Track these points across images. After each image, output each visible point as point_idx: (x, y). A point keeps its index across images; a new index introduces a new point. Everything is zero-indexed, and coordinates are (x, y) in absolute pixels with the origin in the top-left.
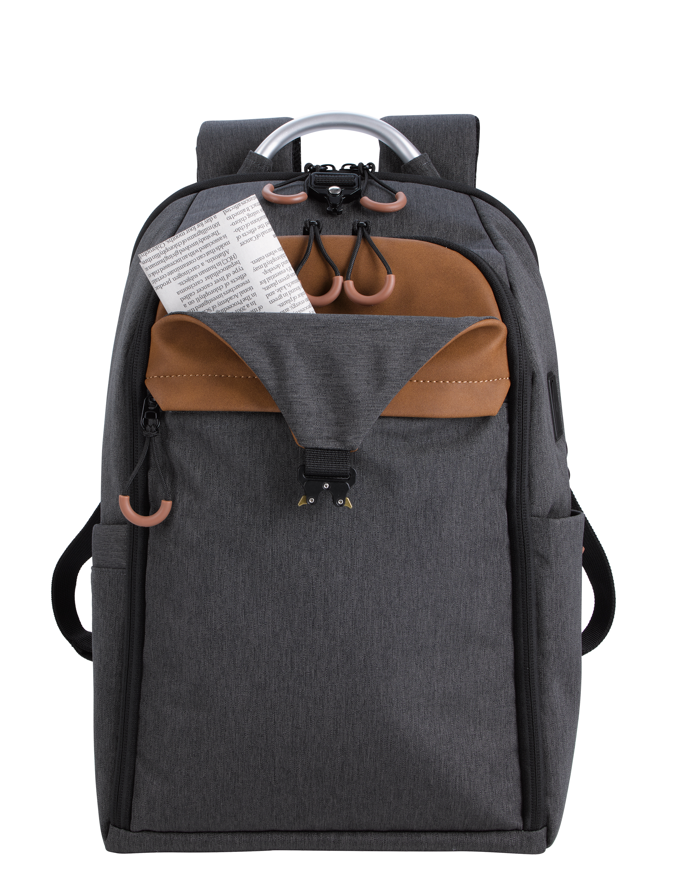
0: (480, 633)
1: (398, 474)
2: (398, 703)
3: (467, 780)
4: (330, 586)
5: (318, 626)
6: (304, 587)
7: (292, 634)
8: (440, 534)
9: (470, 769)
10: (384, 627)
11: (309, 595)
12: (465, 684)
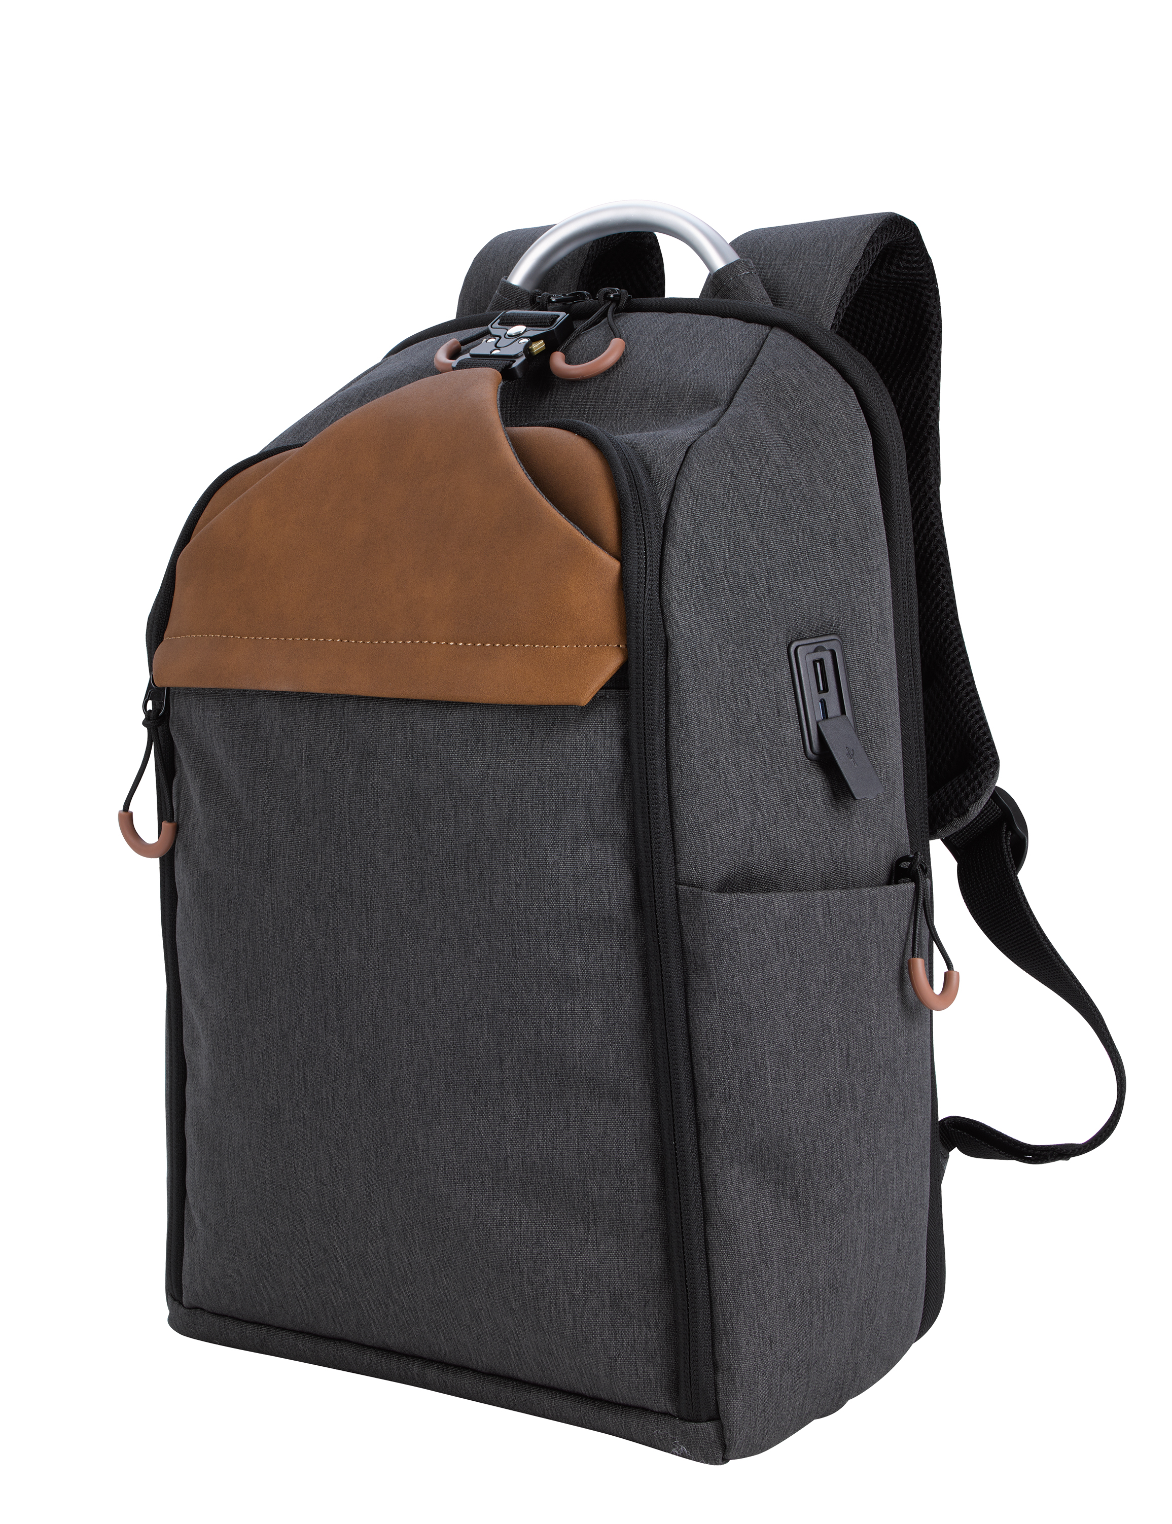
0: (583, 1072)
1: (424, 799)
2: (445, 1165)
3: (569, 1313)
4: (342, 967)
5: (331, 1027)
6: (311, 965)
7: (302, 1036)
8: (491, 901)
9: (573, 1296)
10: (416, 1042)
11: (317, 979)
12: (561, 1154)
